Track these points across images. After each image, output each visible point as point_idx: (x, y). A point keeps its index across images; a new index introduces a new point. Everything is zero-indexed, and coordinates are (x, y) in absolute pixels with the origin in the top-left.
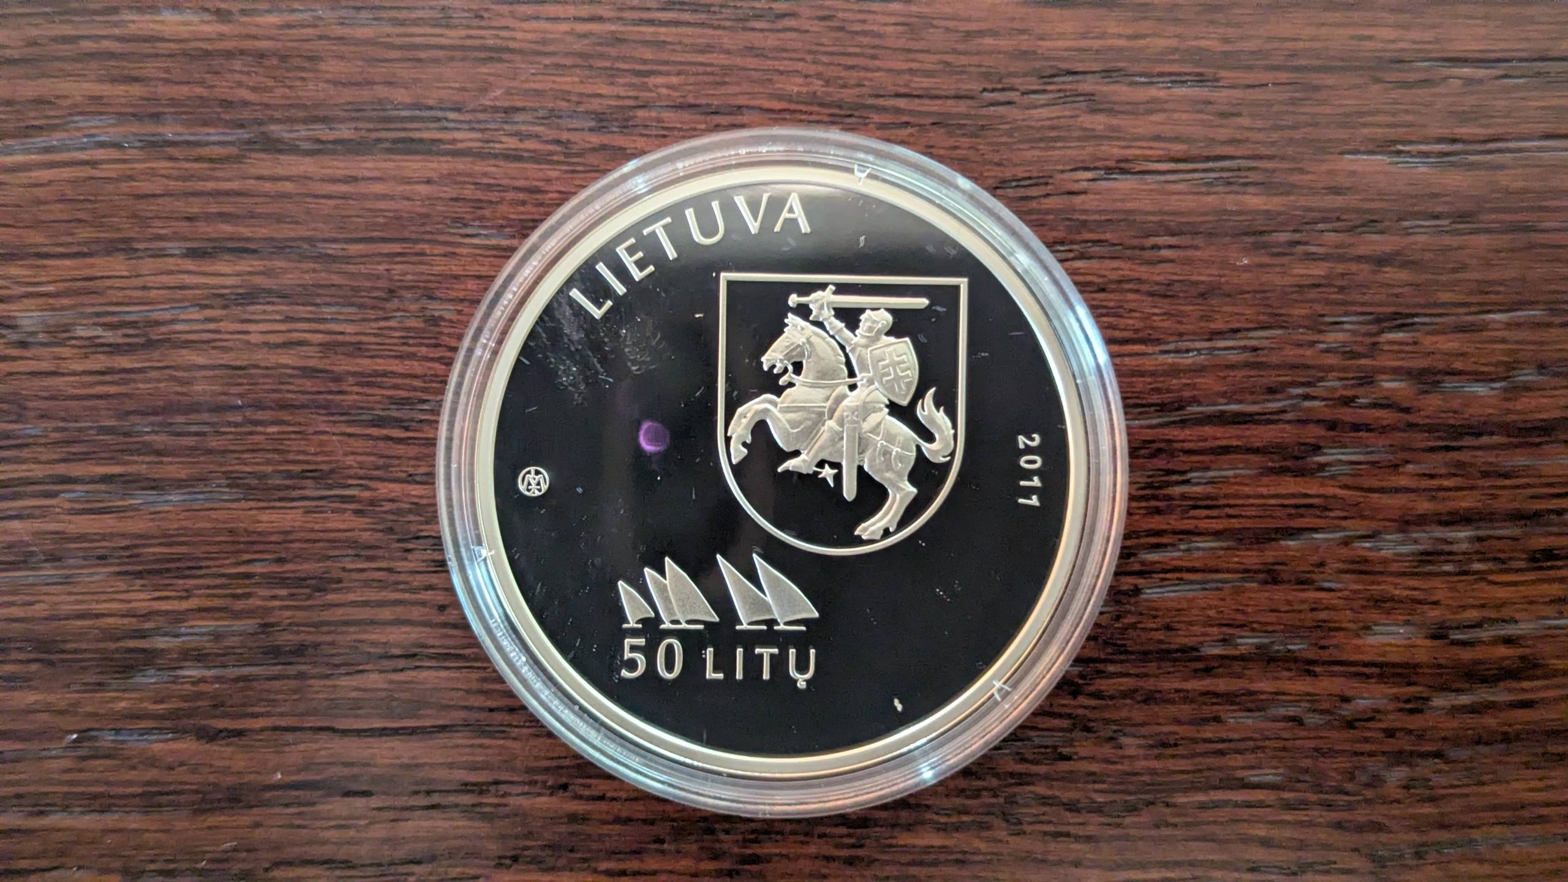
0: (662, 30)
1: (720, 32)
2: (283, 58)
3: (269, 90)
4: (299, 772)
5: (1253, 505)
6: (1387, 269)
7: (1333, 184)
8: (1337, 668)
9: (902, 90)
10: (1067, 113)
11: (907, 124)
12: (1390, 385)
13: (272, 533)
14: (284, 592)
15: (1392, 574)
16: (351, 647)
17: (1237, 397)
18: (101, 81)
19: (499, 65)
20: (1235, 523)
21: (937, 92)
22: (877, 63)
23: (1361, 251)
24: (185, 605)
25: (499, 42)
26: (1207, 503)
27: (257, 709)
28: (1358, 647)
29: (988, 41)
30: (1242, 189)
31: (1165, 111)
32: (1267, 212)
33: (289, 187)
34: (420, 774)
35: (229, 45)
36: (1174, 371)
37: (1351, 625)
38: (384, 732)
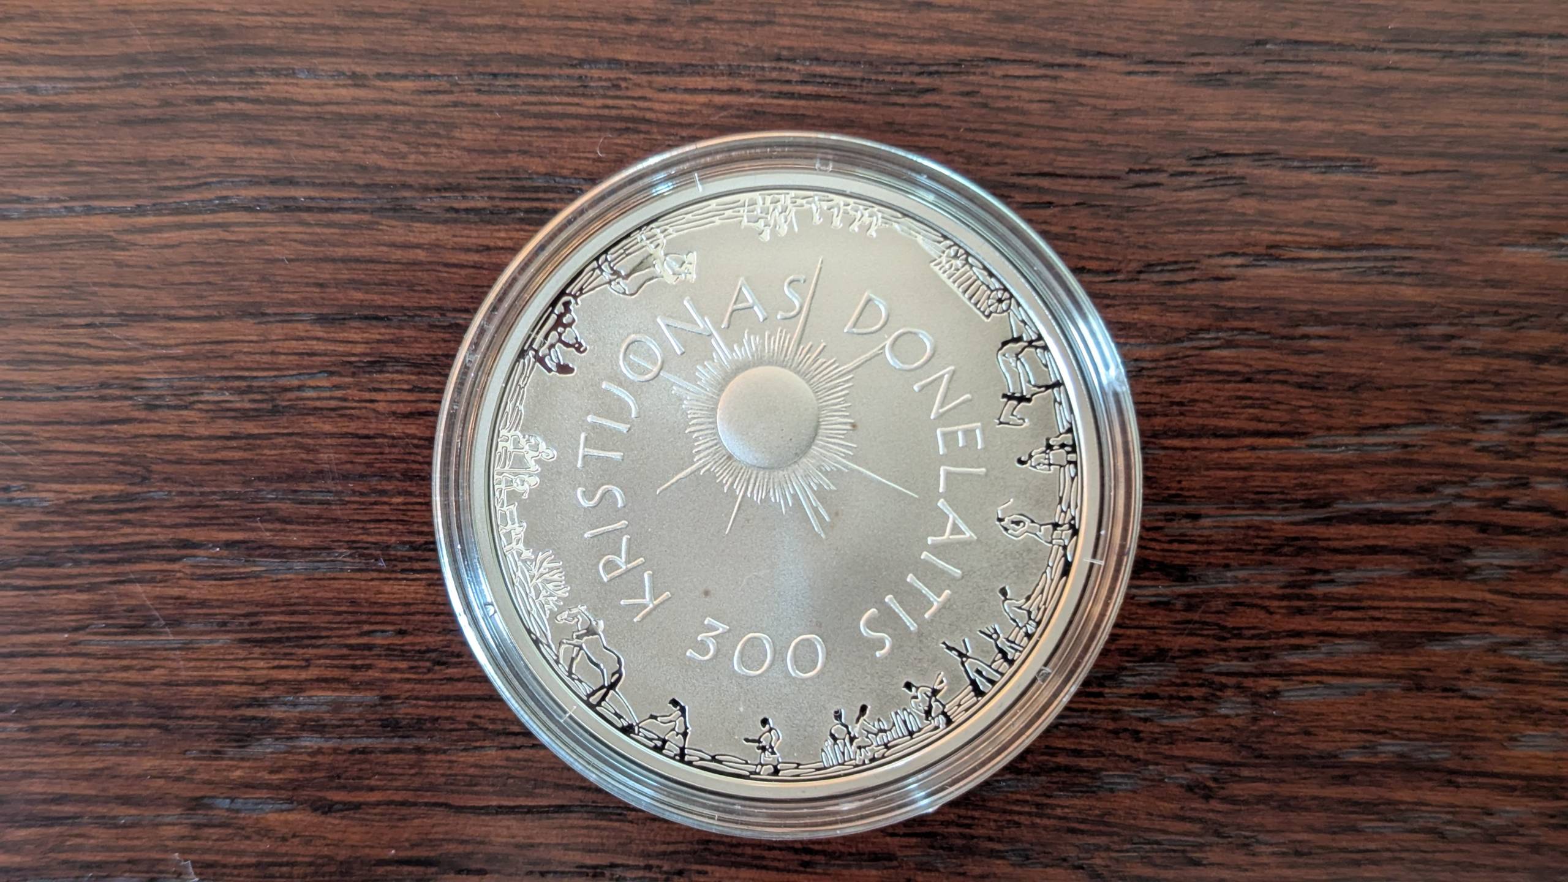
0: (802, 103)
1: (861, 106)
2: (419, 124)
3: (404, 156)
4: (413, 846)
5: (1397, 608)
6: (1546, 366)
7: (1493, 276)
8: (1480, 780)
9: (1046, 169)
10: (1217, 196)
11: (1050, 204)
12: (1547, 488)
13: (394, 605)
14: (403, 665)
15: (1540, 683)
16: (469, 723)
17: (1387, 494)
18: (233, 143)
19: (636, 136)
20: (1380, 627)
21: (1080, 172)
22: (1021, 141)
23: (1522, 347)
24: (304, 675)
25: (636, 112)
26: (1352, 604)
27: (373, 783)
28: (1503, 758)
29: (1137, 120)
30: (1397, 279)
31: (1316, 196)
32: (1422, 304)
33: (421, 255)
34: (533, 854)
35: (363, 109)
36: (1322, 467)
37: (1497, 736)
38: (500, 810)
